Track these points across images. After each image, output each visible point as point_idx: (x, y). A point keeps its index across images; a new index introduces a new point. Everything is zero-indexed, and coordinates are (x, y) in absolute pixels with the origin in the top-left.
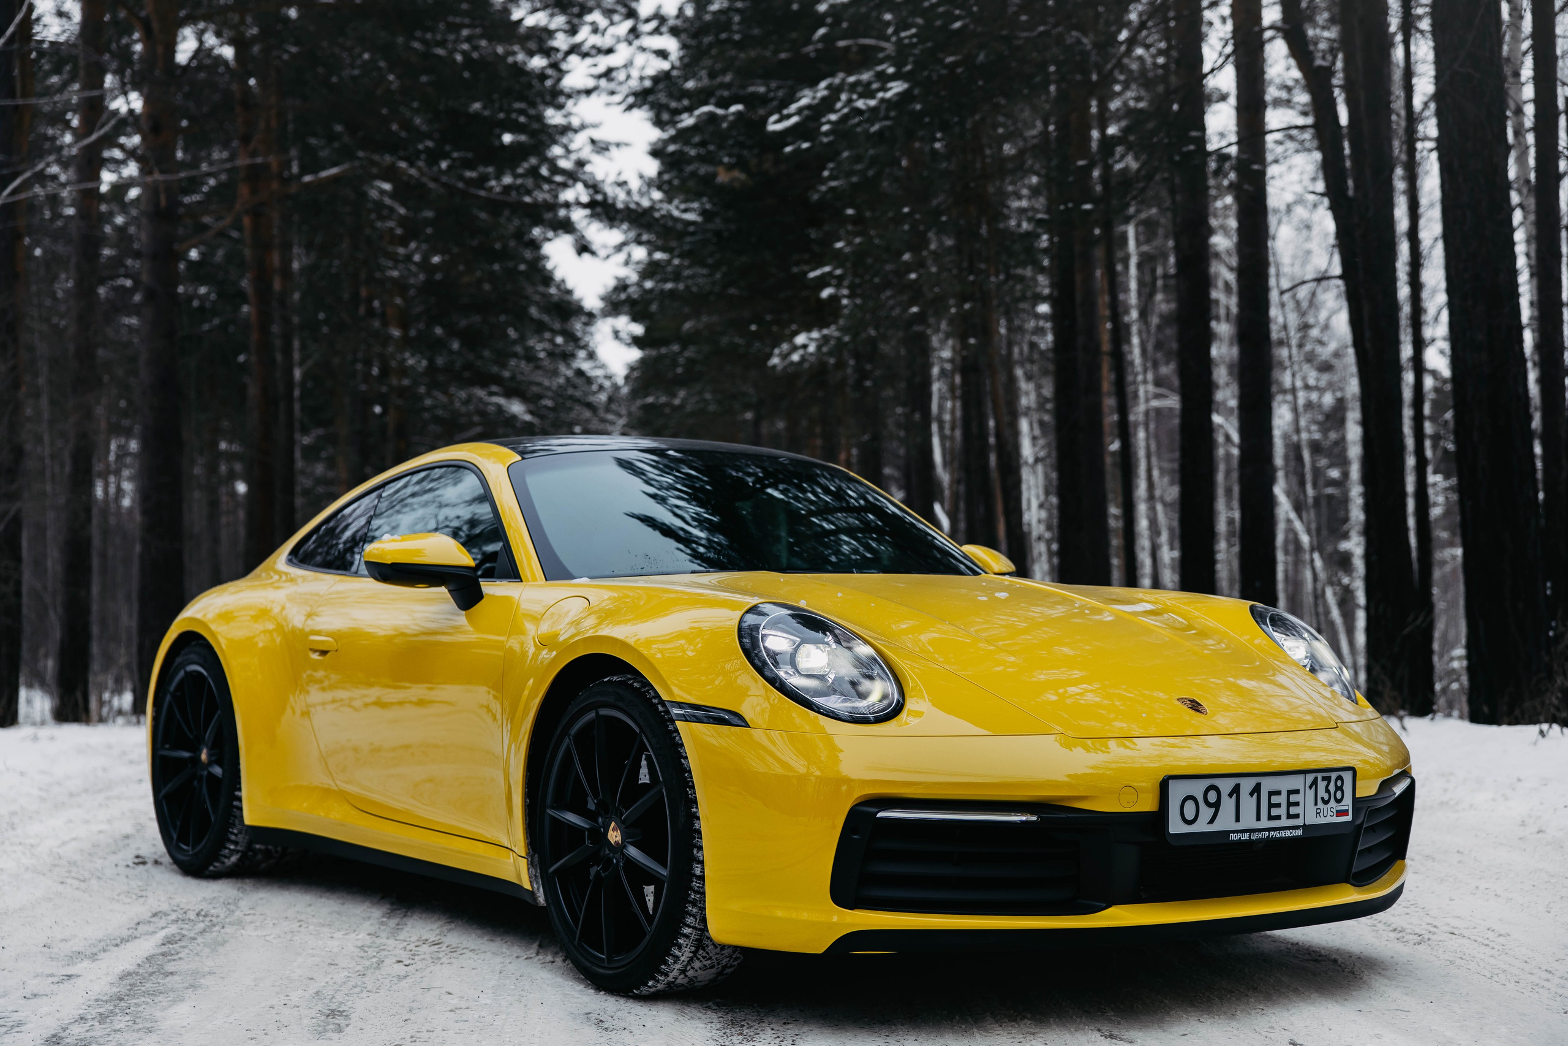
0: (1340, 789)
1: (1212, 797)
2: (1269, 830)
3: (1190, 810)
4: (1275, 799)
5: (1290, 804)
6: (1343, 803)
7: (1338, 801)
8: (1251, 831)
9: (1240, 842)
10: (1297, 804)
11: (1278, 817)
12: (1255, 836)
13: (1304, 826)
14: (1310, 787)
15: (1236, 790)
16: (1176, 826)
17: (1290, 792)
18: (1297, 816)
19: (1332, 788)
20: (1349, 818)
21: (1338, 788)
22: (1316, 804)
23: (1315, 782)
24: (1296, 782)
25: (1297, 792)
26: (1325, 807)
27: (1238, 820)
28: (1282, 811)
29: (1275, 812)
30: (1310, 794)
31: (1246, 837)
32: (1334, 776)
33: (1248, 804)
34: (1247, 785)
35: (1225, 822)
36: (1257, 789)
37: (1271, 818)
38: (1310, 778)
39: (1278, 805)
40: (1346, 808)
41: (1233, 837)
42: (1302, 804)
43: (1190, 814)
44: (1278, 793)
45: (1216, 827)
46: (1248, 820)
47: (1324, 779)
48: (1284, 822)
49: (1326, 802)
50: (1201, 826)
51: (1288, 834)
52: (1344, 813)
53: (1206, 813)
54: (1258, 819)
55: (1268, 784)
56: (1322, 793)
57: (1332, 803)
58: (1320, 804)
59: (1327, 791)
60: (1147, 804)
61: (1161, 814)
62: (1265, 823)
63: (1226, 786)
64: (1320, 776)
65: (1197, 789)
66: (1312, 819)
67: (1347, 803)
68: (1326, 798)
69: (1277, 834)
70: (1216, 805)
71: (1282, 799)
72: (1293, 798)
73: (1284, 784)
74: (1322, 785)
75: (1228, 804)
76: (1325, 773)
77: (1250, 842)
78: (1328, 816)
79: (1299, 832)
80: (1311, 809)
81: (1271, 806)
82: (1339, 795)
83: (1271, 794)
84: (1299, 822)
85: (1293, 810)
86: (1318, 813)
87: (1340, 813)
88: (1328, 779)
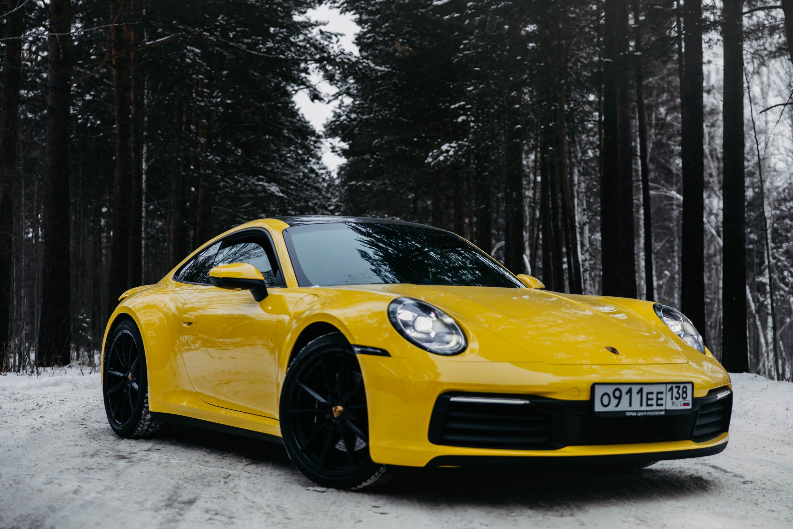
0: (685, 392)
1: (617, 394)
2: (647, 411)
3: (606, 400)
4: (650, 396)
5: (658, 399)
6: (687, 399)
7: (684, 398)
8: (637, 411)
9: (631, 417)
10: (662, 399)
11: (652, 405)
12: (639, 414)
13: (666, 410)
14: (669, 391)
15: (630, 391)
16: (598, 408)
17: (658, 393)
18: (662, 405)
19: (681, 392)
20: (690, 407)
21: (684, 392)
22: (672, 399)
23: (671, 389)
24: (662, 388)
25: (662, 393)
26: (677, 401)
27: (630, 405)
28: (654, 402)
29: (650, 402)
30: (669, 394)
31: (634, 414)
32: (682, 386)
33: (636, 398)
34: (635, 389)
35: (624, 406)
36: (641, 391)
37: (648, 405)
38: (669, 387)
39: (652, 399)
40: (688, 402)
41: (628, 414)
42: (664, 399)
43: (606, 402)
44: (652, 393)
45: (619, 409)
46: (636, 406)
47: (676, 387)
48: (655, 408)
49: (677, 399)
50: (612, 408)
51: (657, 413)
52: (687, 404)
53: (614, 402)
54: (641, 405)
55: (646, 389)
56: (675, 394)
57: (681, 399)
58: (674, 400)
59: (678, 393)
60: (585, 397)
61: (591, 402)
62: (645, 408)
63: (624, 389)
64: (674, 386)
65: (610, 390)
66: (670, 407)
67: (689, 400)
68: (678, 396)
69: (651, 414)
70: (620, 398)
71: (654, 396)
72: (660, 396)
73: (655, 389)
74: (675, 390)
75: (625, 398)
76: (678, 384)
77: (636, 417)
78: (679, 406)
79: (663, 413)
80: (669, 402)
81: (648, 399)
82: (684, 395)
83: (648, 393)
84: (663, 408)
85: (660, 402)
86: (673, 404)
87: (685, 404)
88: (679, 387)
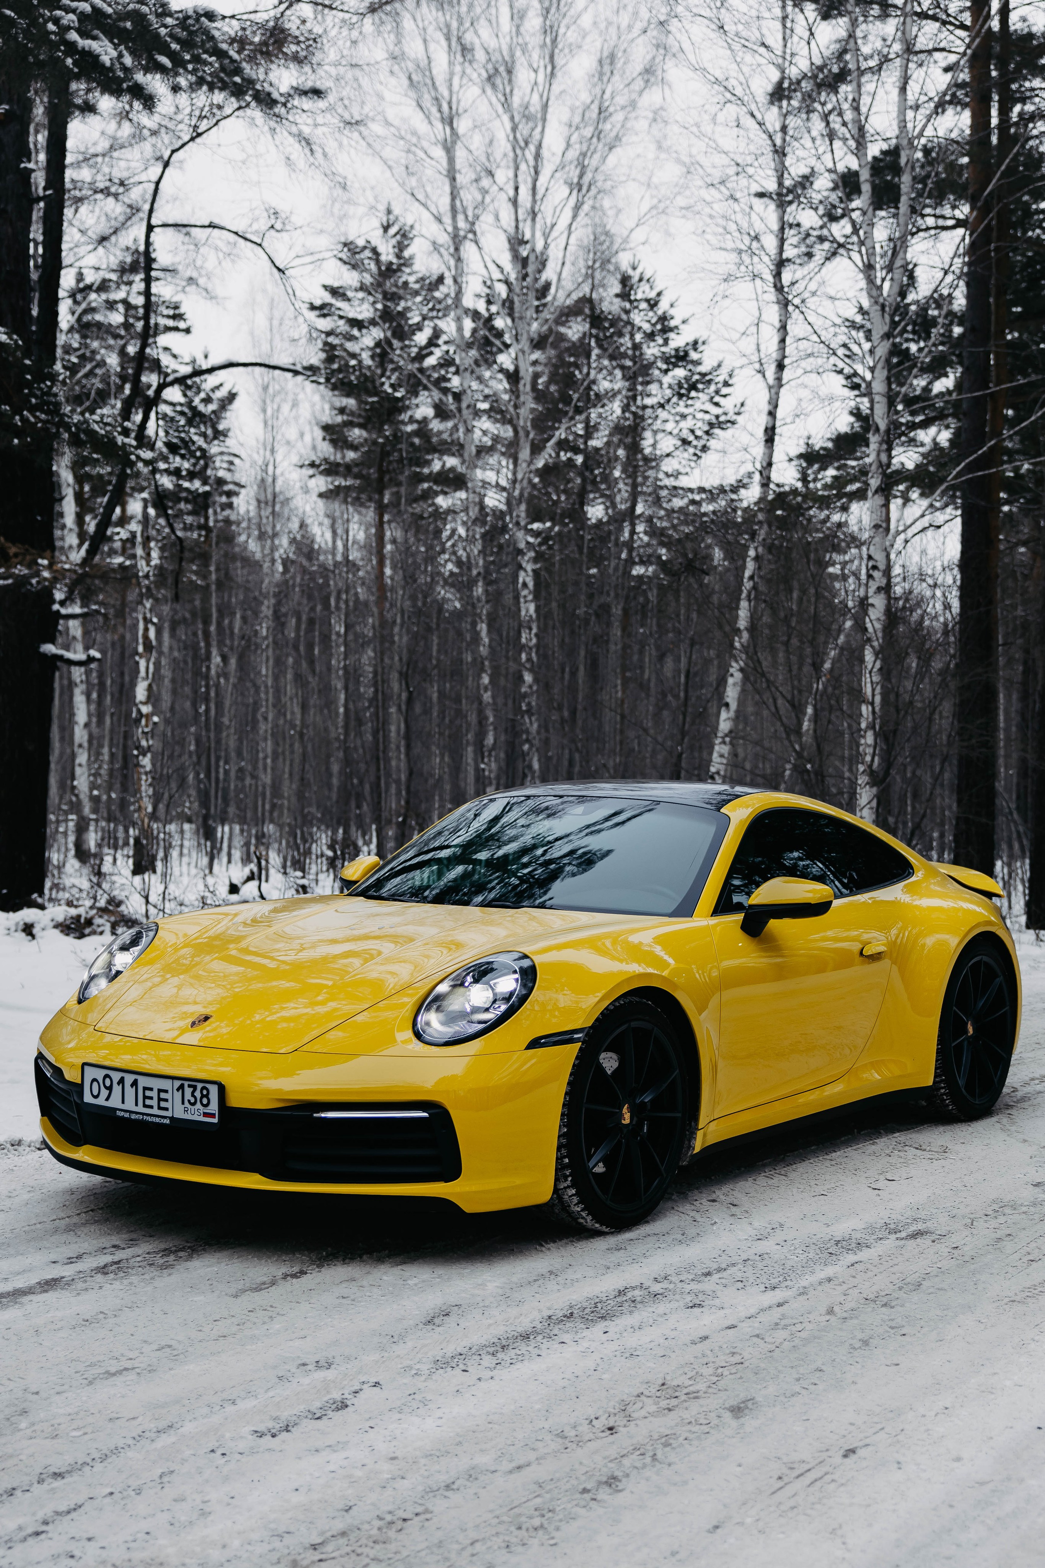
0: (207, 1096)
1: (107, 1082)
2: (143, 1114)
3: (94, 1089)
4: (148, 1093)
5: (160, 1100)
6: (208, 1107)
7: (206, 1106)
8: (131, 1112)
9: (122, 1119)
10: (167, 1100)
11: (151, 1107)
12: (133, 1117)
13: (172, 1119)
14: (178, 1090)
15: (121, 1081)
16: (88, 1098)
17: (160, 1091)
18: (166, 1109)
19: (198, 1094)
20: (215, 1120)
21: (203, 1096)
22: (183, 1103)
23: (181, 1087)
24: (166, 1084)
25: (166, 1091)
26: (192, 1108)
27: (123, 1102)
28: (154, 1103)
29: (148, 1102)
30: (178, 1095)
31: (127, 1115)
32: (200, 1086)
33: (130, 1092)
34: (129, 1079)
35: (115, 1102)
36: (135, 1084)
37: (145, 1106)
38: (177, 1083)
39: (151, 1098)
40: (213, 1112)
41: (118, 1113)
42: (170, 1101)
43: (95, 1093)
44: (151, 1089)
45: (110, 1104)
46: (130, 1105)
47: (189, 1086)
48: (155, 1111)
49: (193, 1104)
50: (101, 1101)
51: (157, 1120)
52: (212, 1115)
53: (104, 1093)
54: (137, 1104)
55: (143, 1082)
57: (198, 1105)
58: (187, 1104)
61: (79, 1088)
62: (140, 1109)
63: (116, 1076)
64: (186, 1084)
65: (99, 1074)
66: (179, 1113)
67: (214, 1107)
68: (192, 1100)
69: (149, 1119)
70: (110, 1089)
71: (154, 1094)
72: (163, 1095)
73: (157, 1084)
74: (188, 1091)
75: (117, 1089)
76: (193, 1082)
77: (129, 1119)
78: (195, 1114)
79: (167, 1121)
81: (145, 1097)
82: (205, 1101)
83: (145, 1089)
84: (168, 1114)
85: (163, 1104)
86: (186, 1111)
87: (206, 1115)
88: (195, 1088)
